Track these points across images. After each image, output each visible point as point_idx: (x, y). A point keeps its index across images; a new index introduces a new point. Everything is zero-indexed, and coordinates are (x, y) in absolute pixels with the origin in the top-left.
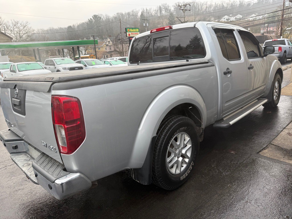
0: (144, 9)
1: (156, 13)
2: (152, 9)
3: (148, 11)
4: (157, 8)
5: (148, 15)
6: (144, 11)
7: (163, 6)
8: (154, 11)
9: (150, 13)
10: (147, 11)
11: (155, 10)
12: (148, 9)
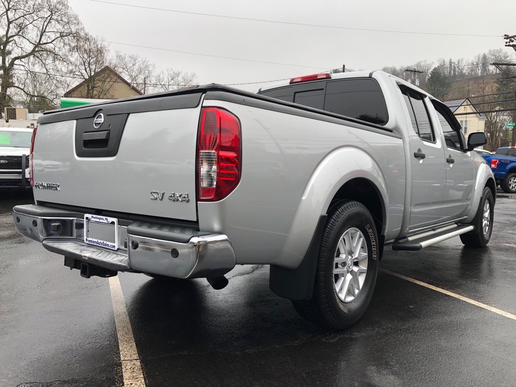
0: (444, 61)
1: (472, 70)
2: (465, 61)
3: (453, 65)
4: (477, 58)
5: (453, 72)
6: (444, 64)
7: (493, 55)
8: (467, 65)
9: (457, 69)
10: (451, 65)
11: (470, 62)
12: (455, 60)
